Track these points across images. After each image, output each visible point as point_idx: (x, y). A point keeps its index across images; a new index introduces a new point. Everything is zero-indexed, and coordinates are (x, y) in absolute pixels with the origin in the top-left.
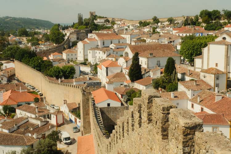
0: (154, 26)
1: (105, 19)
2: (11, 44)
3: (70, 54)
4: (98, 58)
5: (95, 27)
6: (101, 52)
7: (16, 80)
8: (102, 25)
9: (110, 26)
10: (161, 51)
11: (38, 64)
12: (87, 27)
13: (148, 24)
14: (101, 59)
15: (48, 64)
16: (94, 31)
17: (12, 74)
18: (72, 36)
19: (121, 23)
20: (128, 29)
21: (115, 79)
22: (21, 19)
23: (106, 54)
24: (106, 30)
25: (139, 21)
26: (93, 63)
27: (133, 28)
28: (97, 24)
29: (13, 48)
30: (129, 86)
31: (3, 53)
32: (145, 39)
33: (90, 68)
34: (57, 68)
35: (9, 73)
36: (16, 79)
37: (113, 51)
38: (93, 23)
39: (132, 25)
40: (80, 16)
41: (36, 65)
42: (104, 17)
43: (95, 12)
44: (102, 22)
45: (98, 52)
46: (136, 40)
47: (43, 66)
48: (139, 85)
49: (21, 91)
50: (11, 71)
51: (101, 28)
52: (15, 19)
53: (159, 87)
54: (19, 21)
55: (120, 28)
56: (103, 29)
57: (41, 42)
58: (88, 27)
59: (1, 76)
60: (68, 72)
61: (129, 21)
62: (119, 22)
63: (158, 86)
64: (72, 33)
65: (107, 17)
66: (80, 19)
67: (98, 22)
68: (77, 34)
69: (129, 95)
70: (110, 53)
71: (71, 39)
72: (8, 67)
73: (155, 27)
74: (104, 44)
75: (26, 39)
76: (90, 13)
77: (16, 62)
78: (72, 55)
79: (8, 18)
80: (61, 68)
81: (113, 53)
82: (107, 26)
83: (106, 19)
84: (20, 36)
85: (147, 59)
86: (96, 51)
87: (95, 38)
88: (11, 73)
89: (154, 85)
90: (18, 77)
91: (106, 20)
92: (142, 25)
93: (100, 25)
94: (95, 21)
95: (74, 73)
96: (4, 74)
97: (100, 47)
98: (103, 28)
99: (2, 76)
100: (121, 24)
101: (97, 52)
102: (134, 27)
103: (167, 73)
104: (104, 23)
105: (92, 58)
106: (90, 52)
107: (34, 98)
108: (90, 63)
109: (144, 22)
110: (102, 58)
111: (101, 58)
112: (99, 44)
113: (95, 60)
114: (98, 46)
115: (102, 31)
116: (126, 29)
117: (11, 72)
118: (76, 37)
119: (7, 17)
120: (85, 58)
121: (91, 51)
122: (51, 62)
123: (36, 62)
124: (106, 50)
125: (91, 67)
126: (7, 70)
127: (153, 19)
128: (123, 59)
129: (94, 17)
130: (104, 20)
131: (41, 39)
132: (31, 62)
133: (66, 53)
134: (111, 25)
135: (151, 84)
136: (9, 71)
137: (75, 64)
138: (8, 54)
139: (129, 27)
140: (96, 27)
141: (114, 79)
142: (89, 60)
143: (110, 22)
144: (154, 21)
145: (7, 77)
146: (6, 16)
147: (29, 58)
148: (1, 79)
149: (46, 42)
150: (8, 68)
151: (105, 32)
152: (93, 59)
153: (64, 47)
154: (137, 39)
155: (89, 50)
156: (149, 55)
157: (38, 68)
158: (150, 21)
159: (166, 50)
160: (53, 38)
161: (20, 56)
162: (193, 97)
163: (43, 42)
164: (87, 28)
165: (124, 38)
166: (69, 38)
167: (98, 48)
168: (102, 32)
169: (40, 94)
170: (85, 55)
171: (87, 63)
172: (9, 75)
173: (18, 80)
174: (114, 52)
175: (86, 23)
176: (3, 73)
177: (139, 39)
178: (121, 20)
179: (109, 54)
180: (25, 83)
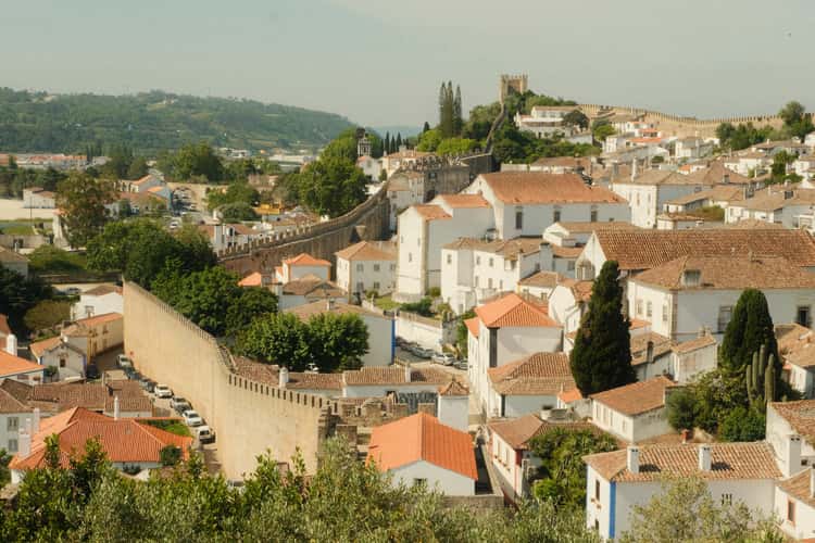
0: (783, 149)
1: (568, 110)
2: (138, 213)
3: (368, 265)
4: (484, 284)
5: (516, 144)
6: (499, 259)
7: (123, 368)
8: (550, 137)
9: (585, 145)
10: (742, 262)
11: (212, 304)
12: (479, 147)
13: (760, 139)
14: (499, 291)
15: (257, 302)
16: (508, 162)
17: (108, 345)
18: (400, 182)
19: (636, 132)
20: (668, 158)
21: (522, 379)
22: (217, 105)
23: (518, 269)
24: (562, 159)
25: (718, 125)
26: (462, 306)
27: (688, 153)
28: (526, 133)
29: (132, 227)
30: (573, 415)
31: (89, 250)
32: (723, 204)
33: (441, 330)
34: (285, 323)
35: (99, 340)
36: (123, 364)
37: (555, 256)
38: (507, 128)
39: (683, 141)
40: (451, 92)
41: (204, 306)
42: (566, 100)
43: (525, 79)
44: (553, 124)
45: (485, 256)
46: (680, 208)
47: (232, 311)
48: (609, 410)
49: (115, 415)
50: (105, 327)
51: (542, 150)
52: (190, 103)
53: (695, 422)
54: (204, 115)
55: (630, 151)
56: (549, 156)
57: (267, 207)
58: (484, 143)
59: (61, 351)
60: (332, 343)
61: (676, 123)
62: (629, 128)
63: (691, 419)
64: (408, 168)
65: (579, 101)
66: (450, 106)
67: (531, 124)
68: (430, 177)
69: (543, 451)
70: (538, 266)
71: (394, 197)
72: (97, 312)
73: (789, 151)
74: (519, 225)
75: (208, 190)
76: (504, 81)
77: (130, 289)
78: (377, 268)
79: (161, 101)
80: (306, 321)
81: (554, 265)
82: (573, 141)
83: (571, 109)
84: (186, 177)
85: (670, 296)
86: (477, 253)
87: (481, 193)
88: (107, 336)
89: (671, 413)
90: (133, 360)
91: (569, 116)
92: (730, 140)
93: (543, 136)
94: (518, 119)
95: (362, 347)
96: (75, 342)
97: (501, 237)
98: (553, 149)
99: (64, 351)
100: (637, 134)
101: (482, 260)
102: (693, 148)
103: (735, 359)
104: (560, 128)
105: (459, 284)
106: (449, 256)
107: (164, 445)
108: (447, 306)
109: (743, 129)
110: (501, 287)
111: (496, 285)
112: (499, 223)
113: (468, 293)
114: (492, 230)
115: (543, 164)
116: (659, 159)
117: (105, 332)
118: (422, 186)
119: (157, 96)
120: (432, 285)
121: (454, 254)
122: (273, 296)
123: (206, 293)
124: (522, 251)
125: (444, 327)
126: (92, 325)
127: (783, 115)
128: (569, 291)
129: (519, 99)
130: (562, 116)
131: (271, 193)
132: (183, 294)
133: (350, 260)
134: (589, 140)
135: (660, 411)
136: (100, 330)
137: (381, 312)
138: (109, 255)
139: (672, 152)
140: (522, 147)
141: (516, 380)
142: (445, 294)
143: (591, 123)
144: (789, 123)
145: (84, 356)
146: (153, 92)
147: (181, 274)
148: (59, 364)
149: (289, 208)
150: (94, 317)
151: (557, 170)
152: (462, 287)
153: (355, 231)
154: (687, 205)
155: (446, 247)
156: (683, 278)
157: (212, 320)
158: (772, 123)
159: (767, 260)
160: (313, 192)
161: (149, 264)
162: (797, 474)
163: (275, 206)
164: (476, 147)
165: (617, 200)
166: (389, 194)
167: (490, 240)
168: (546, 169)
169: (202, 433)
170: (430, 271)
171: (433, 308)
172: (95, 345)
173: (130, 370)
174: (558, 260)
175: (476, 126)
176: (69, 336)
177: (697, 207)
178: (639, 118)
179: (532, 268)
180: (152, 385)
